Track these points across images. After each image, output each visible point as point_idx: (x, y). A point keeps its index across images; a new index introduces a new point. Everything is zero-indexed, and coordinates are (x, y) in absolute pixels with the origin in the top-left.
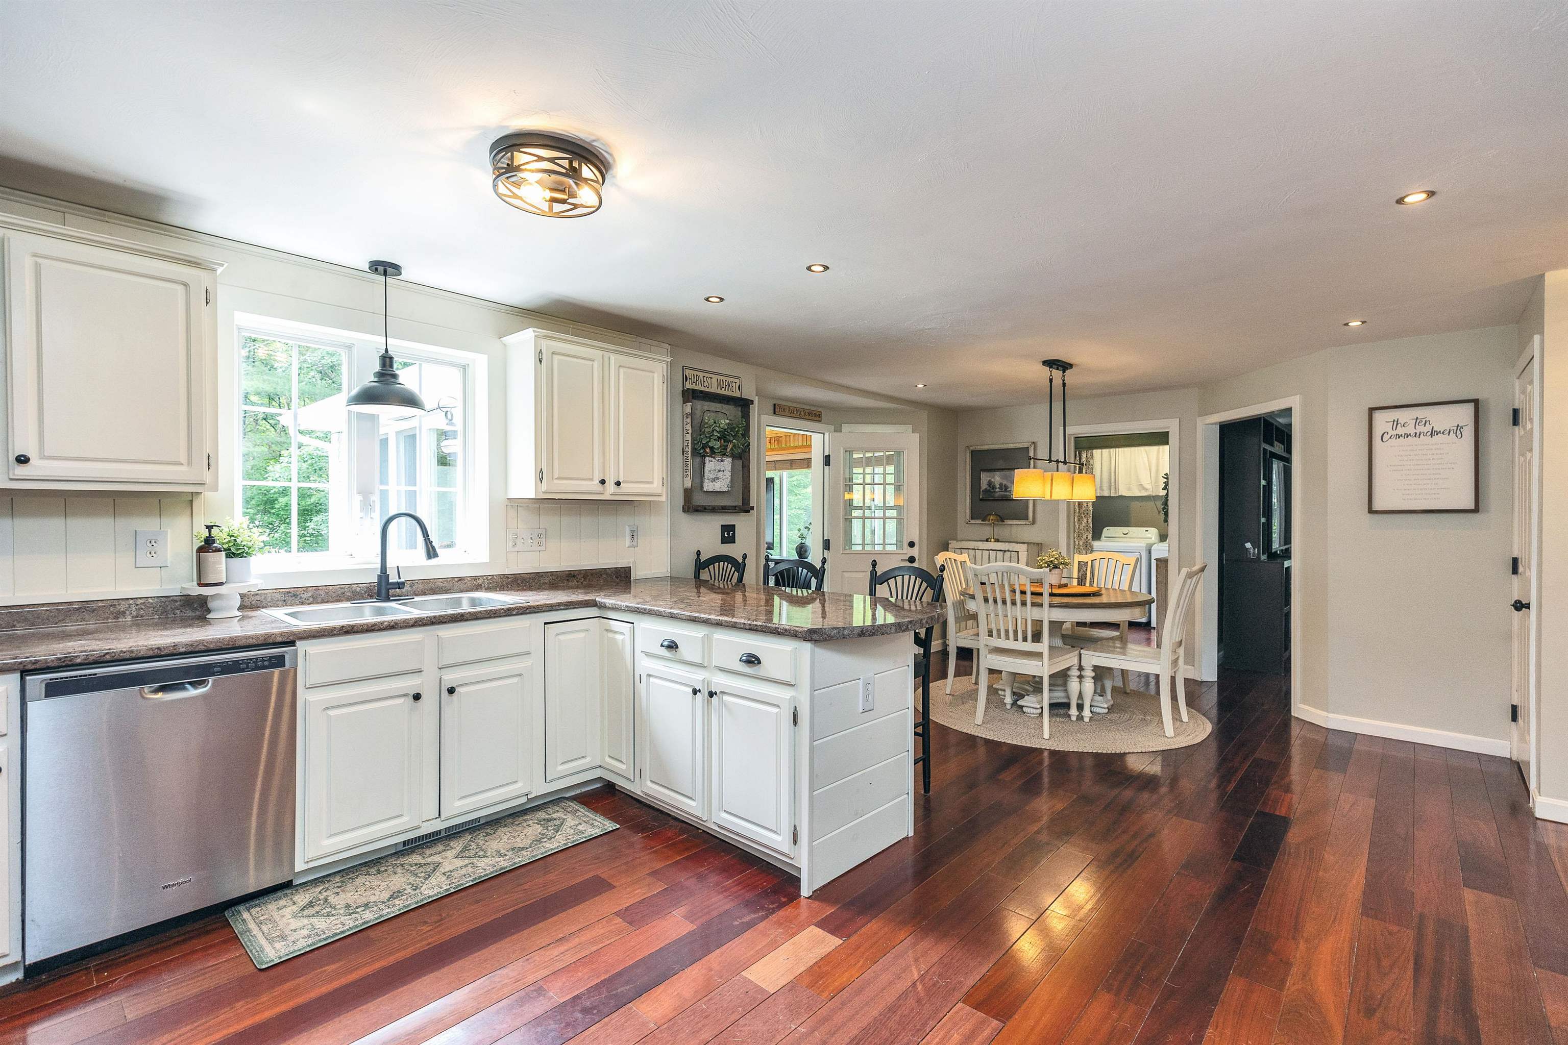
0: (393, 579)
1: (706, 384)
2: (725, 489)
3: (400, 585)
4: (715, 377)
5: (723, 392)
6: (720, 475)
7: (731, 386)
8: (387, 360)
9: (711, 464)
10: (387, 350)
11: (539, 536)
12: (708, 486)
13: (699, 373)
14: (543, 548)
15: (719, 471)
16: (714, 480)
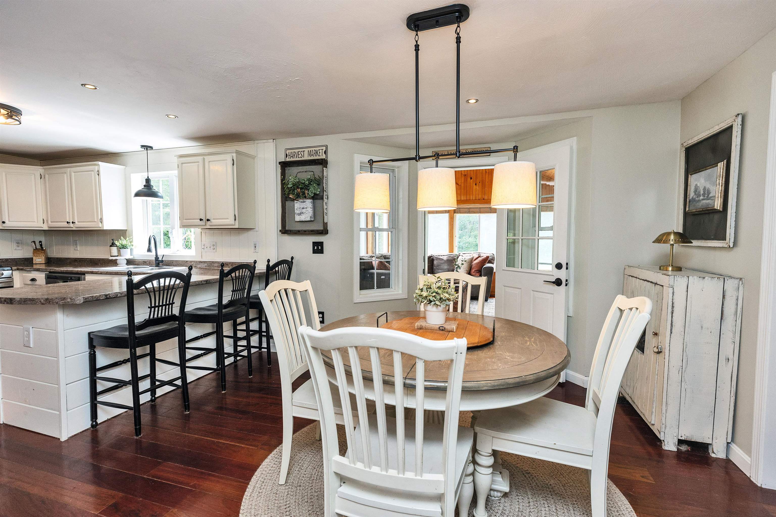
0: (160, 259)
1: (300, 155)
2: (309, 219)
3: (162, 261)
4: (306, 150)
5: (312, 158)
6: (304, 211)
7: (318, 152)
8: (148, 181)
9: (298, 205)
10: (148, 177)
11: (214, 245)
12: (297, 218)
13: (295, 151)
14: (215, 251)
15: (303, 208)
16: (300, 214)
